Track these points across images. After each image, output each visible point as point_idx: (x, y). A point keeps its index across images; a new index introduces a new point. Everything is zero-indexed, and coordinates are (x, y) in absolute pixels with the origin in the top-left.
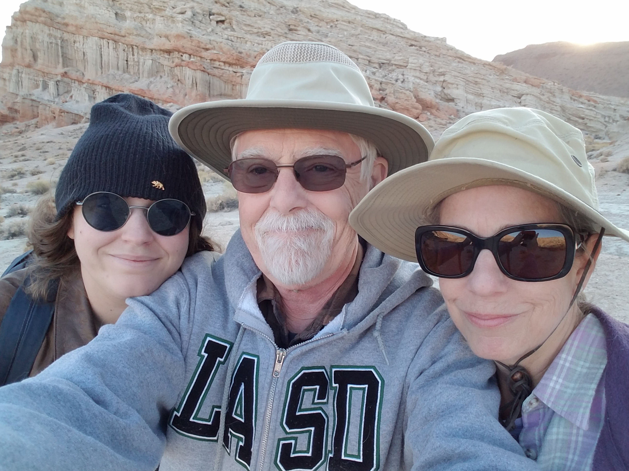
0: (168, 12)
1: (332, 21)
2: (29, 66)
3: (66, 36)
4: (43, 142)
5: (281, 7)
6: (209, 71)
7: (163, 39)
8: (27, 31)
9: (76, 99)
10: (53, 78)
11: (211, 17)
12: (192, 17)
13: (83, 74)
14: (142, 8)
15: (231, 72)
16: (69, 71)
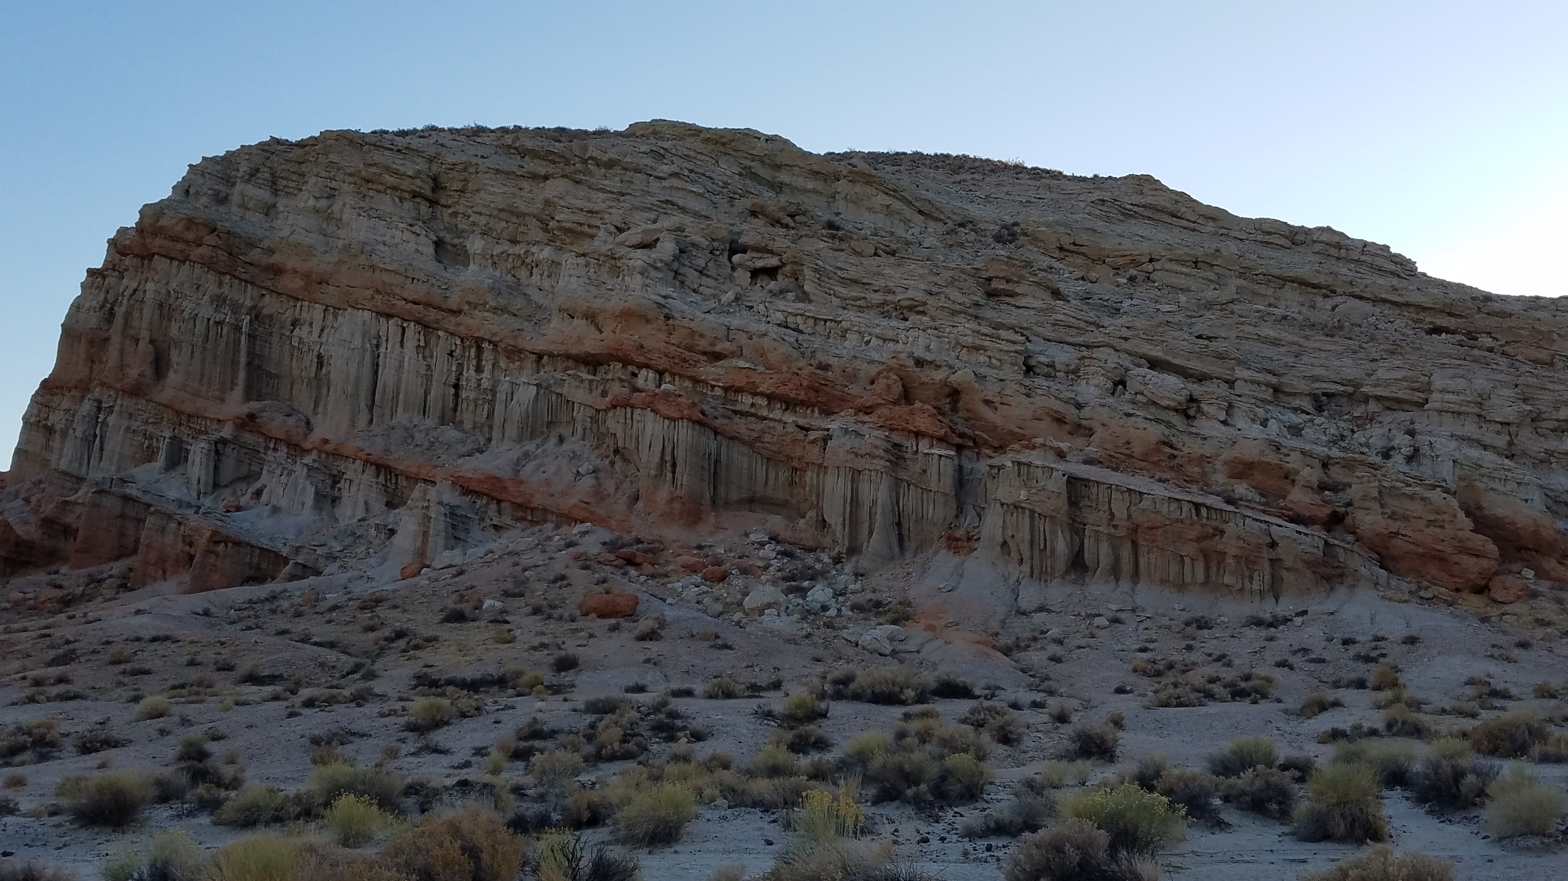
0: (603, 242)
1: (1135, 263)
2: (136, 391)
3: (270, 305)
4: (138, 639)
5: (961, 225)
6: (718, 423)
7: (580, 324)
8: (150, 286)
9: (274, 502)
10: (206, 433)
11: (736, 258)
12: (676, 258)
13: (308, 423)
14: (521, 229)
15: (790, 429)
16: (262, 410)
